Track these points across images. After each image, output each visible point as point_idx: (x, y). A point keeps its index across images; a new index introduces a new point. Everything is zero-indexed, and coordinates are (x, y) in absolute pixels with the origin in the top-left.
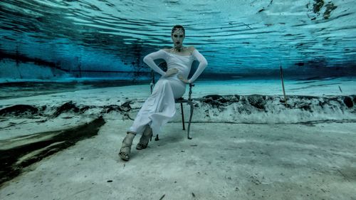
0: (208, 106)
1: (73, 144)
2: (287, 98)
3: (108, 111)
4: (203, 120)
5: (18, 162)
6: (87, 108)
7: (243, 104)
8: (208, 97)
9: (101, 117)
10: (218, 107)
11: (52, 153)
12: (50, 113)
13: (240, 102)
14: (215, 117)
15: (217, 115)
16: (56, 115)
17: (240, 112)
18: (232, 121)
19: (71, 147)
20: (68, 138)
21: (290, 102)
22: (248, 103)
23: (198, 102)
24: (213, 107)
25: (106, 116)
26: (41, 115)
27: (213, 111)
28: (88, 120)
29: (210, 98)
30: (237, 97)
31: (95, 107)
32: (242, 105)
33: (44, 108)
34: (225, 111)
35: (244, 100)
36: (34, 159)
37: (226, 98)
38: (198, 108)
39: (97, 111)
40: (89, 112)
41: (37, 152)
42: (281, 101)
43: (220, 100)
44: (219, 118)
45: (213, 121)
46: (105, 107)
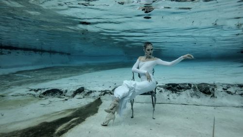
0: (169, 92)
1: (84, 120)
2: (229, 86)
3: (104, 94)
4: (165, 102)
5: (56, 132)
6: (91, 92)
7: (194, 90)
8: (169, 85)
9: (99, 98)
10: (176, 93)
11: (73, 127)
12: (70, 94)
13: (192, 89)
14: (174, 100)
15: (175, 99)
16: (73, 96)
17: (192, 97)
18: (185, 103)
19: (83, 123)
20: (81, 115)
21: (231, 90)
22: (198, 90)
23: (162, 89)
24: (173, 93)
25: (103, 98)
26: (64, 95)
27: (173, 96)
28: (92, 100)
29: (171, 86)
30: (190, 85)
31: (96, 91)
32: (193, 92)
33: (66, 91)
34: (181, 95)
35: (194, 88)
36: (64, 131)
37: (182, 86)
38: (162, 93)
39: (97, 94)
40: (92, 95)
41: (65, 125)
42: (223, 89)
43: (178, 88)
44: (176, 101)
45: (172, 102)
46: (102, 91)
